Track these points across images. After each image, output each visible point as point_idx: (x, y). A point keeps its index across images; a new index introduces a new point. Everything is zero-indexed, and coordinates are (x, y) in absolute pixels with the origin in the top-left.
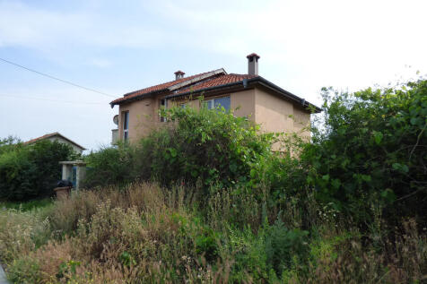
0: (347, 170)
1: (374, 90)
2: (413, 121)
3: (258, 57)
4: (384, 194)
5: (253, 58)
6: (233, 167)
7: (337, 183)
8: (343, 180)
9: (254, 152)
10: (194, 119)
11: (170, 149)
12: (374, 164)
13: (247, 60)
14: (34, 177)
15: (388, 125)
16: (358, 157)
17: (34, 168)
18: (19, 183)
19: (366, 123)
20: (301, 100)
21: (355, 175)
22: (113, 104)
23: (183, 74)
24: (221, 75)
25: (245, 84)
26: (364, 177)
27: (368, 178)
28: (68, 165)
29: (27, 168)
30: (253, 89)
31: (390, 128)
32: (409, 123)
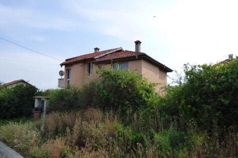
0: (198, 103)
1: (208, 65)
2: (230, 80)
3: (140, 43)
4: (217, 114)
5: (138, 43)
6: (137, 101)
7: (194, 109)
8: (197, 108)
9: (147, 93)
10: (114, 75)
11: (104, 91)
12: (212, 100)
13: (135, 44)
14: (17, 105)
15: (218, 82)
16: (204, 96)
17: (17, 100)
18: (8, 108)
19: (207, 81)
20: (163, 66)
21: (203, 105)
22: (62, 65)
23: (99, 49)
24: (121, 51)
25: (137, 57)
26: (207, 106)
27: (210, 107)
28: (38, 99)
29: (13, 100)
30: (140, 59)
31: (219, 83)
32: (228, 81)
